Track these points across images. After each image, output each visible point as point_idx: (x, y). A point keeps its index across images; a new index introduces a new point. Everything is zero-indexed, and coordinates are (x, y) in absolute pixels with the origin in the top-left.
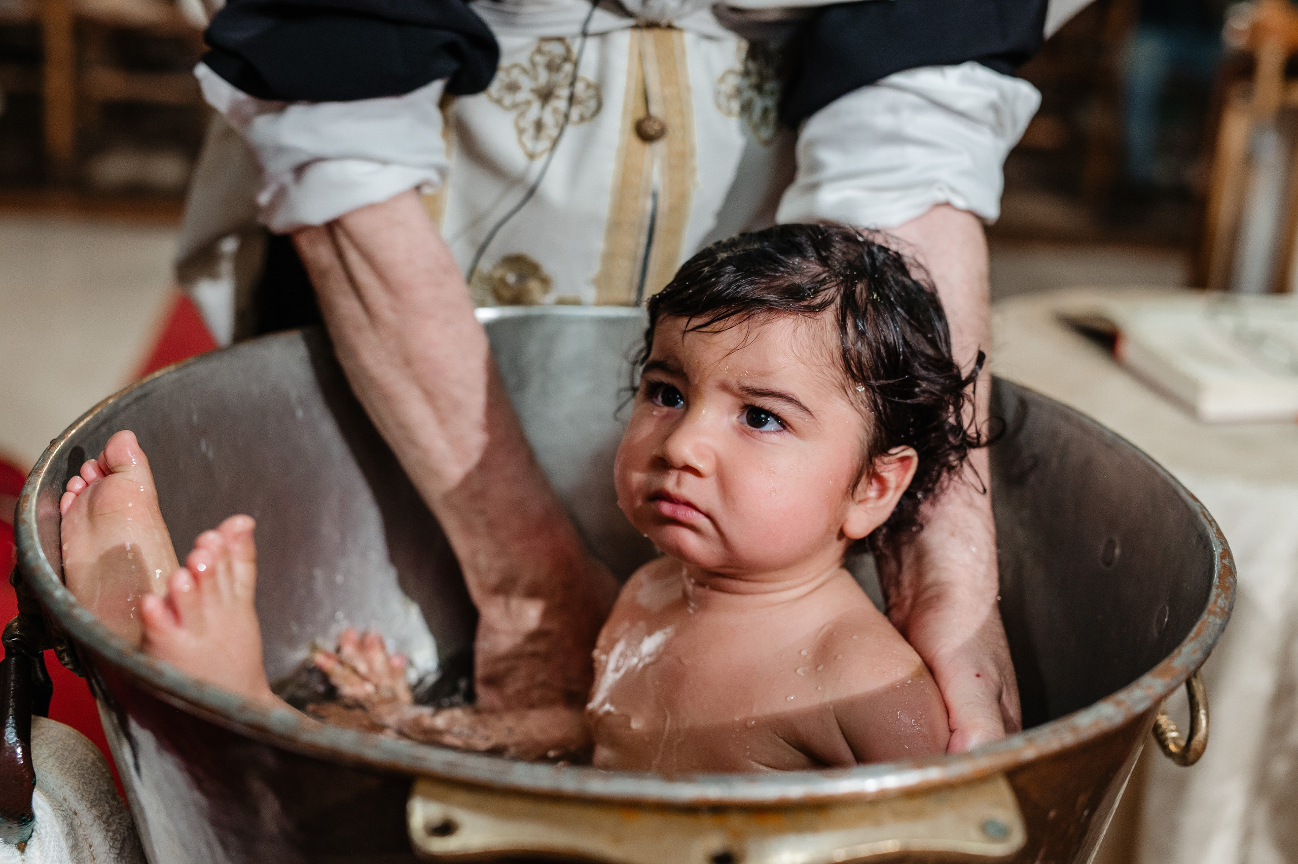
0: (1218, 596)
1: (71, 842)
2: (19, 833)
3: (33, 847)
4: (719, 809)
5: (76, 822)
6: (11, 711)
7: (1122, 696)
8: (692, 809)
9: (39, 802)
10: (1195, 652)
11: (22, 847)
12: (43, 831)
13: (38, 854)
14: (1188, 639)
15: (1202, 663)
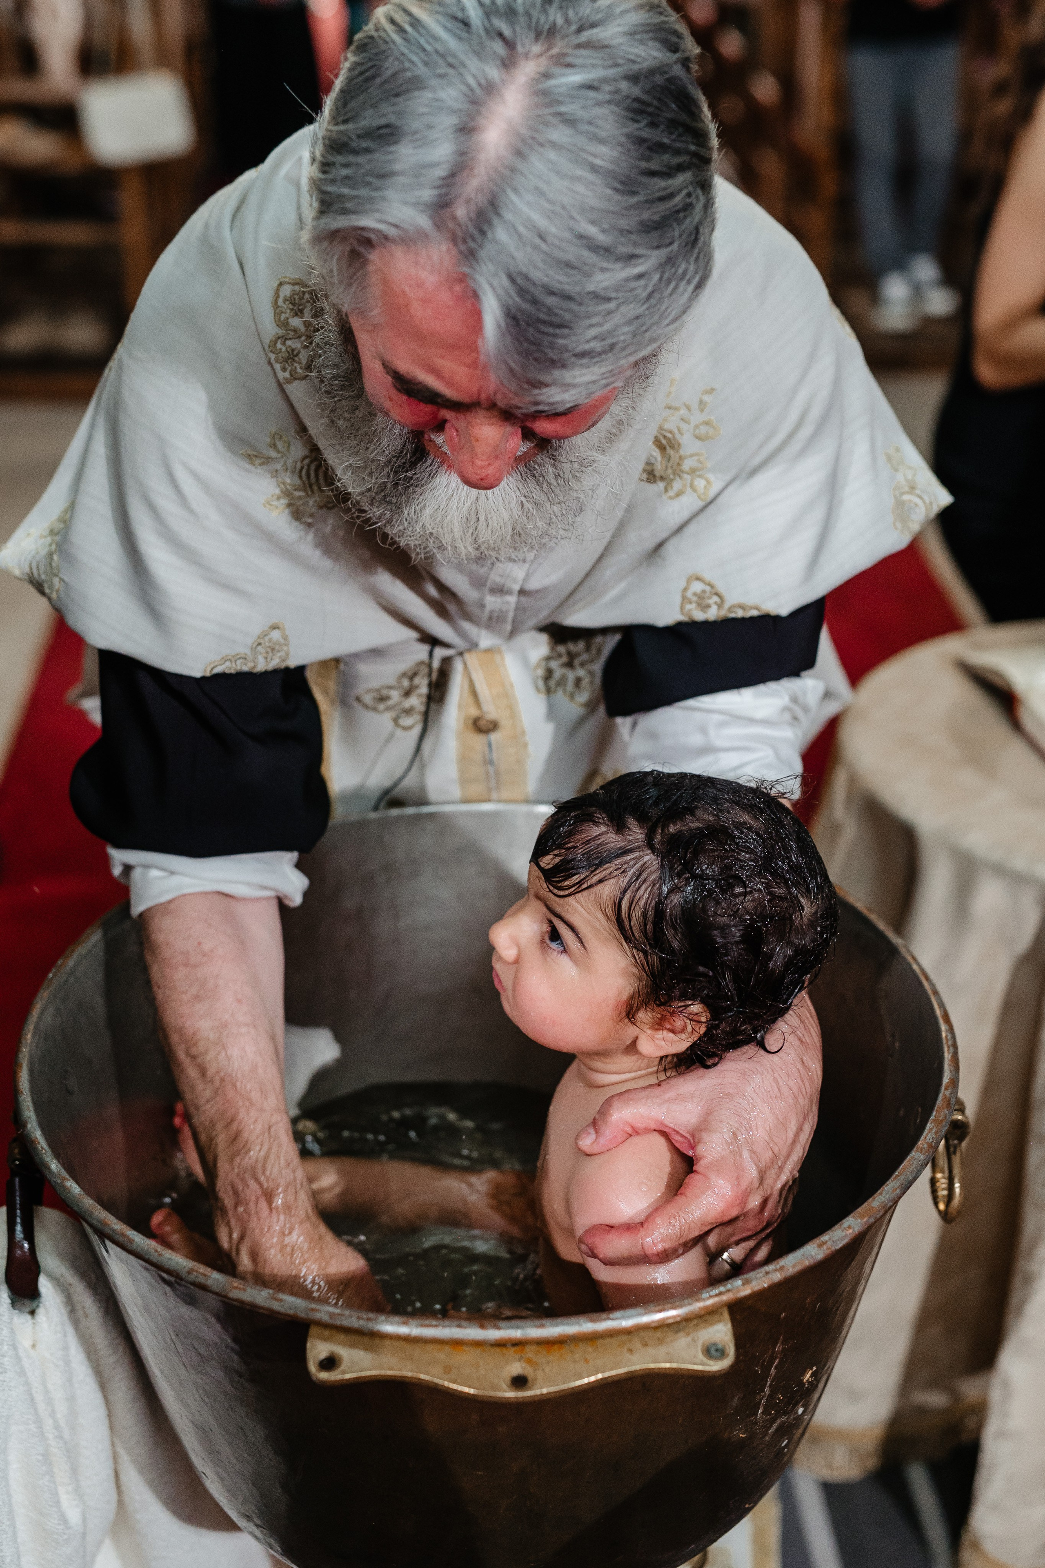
0: (931, 1129)
1: (69, 1309)
2: (30, 1305)
3: (41, 1312)
4: (518, 1344)
5: (72, 1291)
6: (19, 1220)
7: (825, 1237)
8: (501, 1344)
9: (44, 1285)
10: (894, 1190)
11: (32, 1313)
12: (47, 1303)
13: (44, 1319)
14: (892, 1178)
15: (900, 1197)
